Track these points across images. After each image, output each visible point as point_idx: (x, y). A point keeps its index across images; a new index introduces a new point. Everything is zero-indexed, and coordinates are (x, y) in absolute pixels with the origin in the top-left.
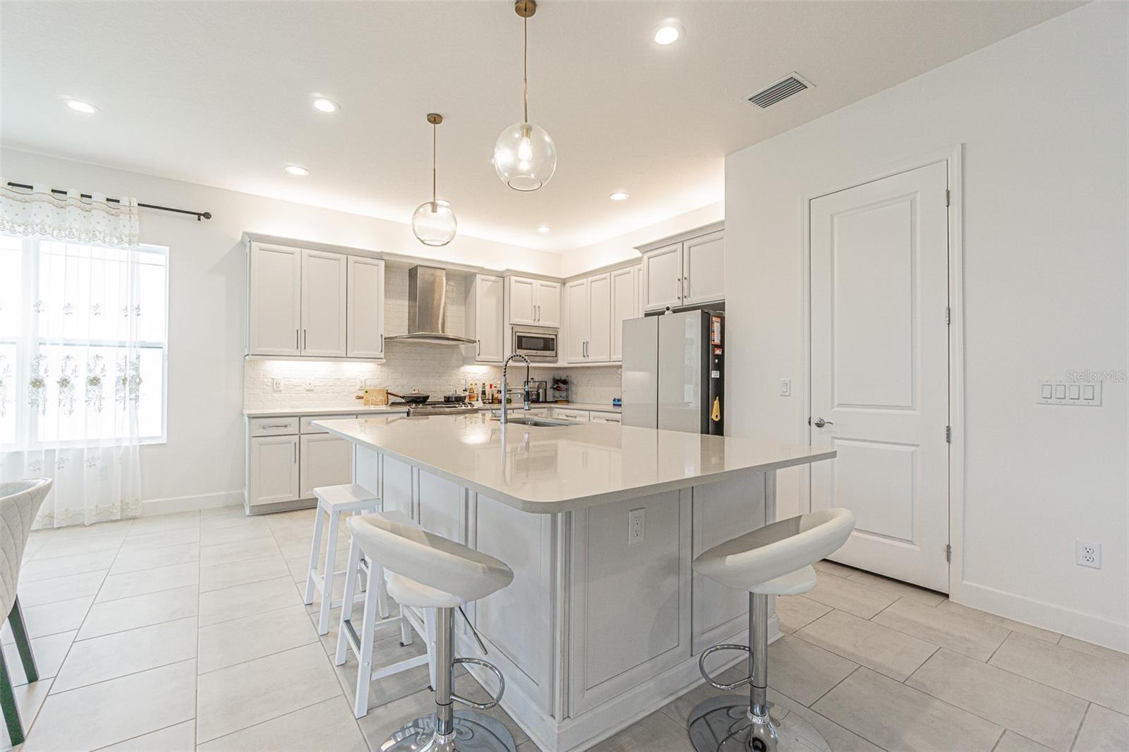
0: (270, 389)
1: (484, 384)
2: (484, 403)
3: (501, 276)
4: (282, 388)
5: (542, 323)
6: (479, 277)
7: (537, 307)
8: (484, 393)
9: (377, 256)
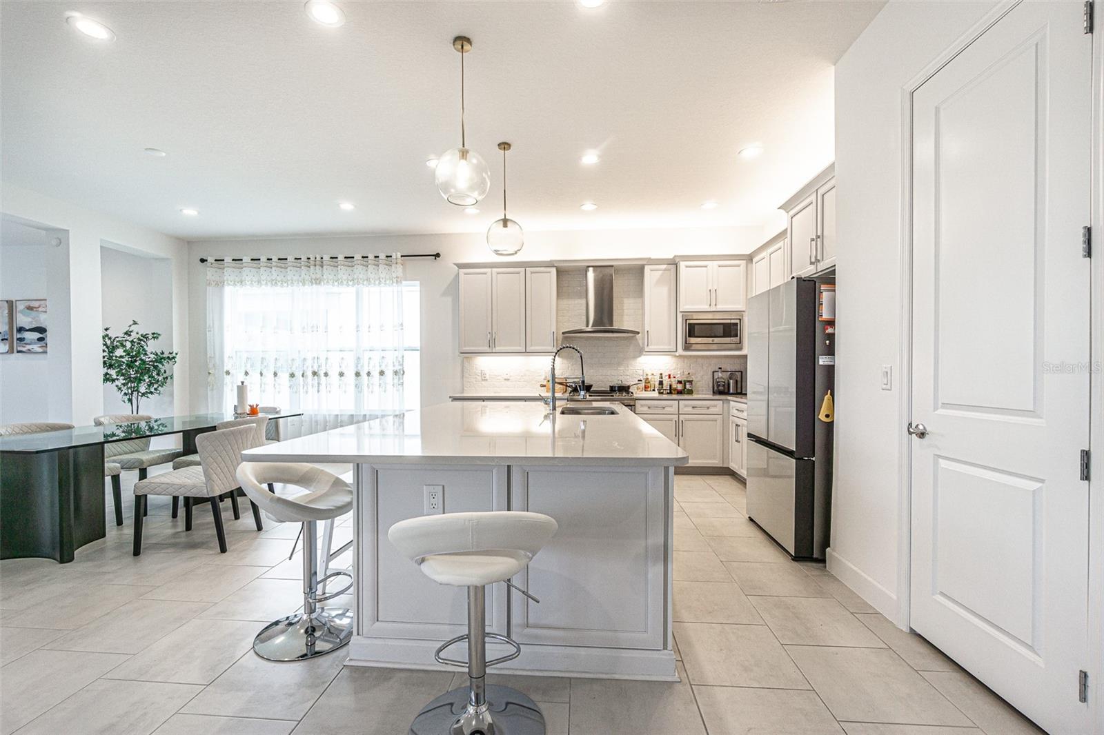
0: (479, 378)
1: (661, 374)
2: (659, 393)
3: (674, 263)
4: (487, 377)
5: (720, 307)
6: (647, 269)
7: (713, 291)
8: (661, 383)
9: (549, 264)
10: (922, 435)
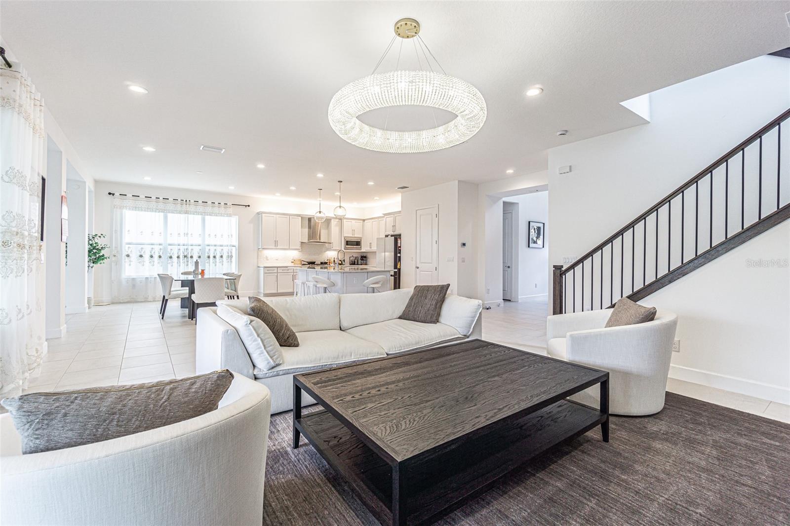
0: (265, 259)
1: (334, 258)
2: (335, 265)
3: (341, 219)
4: (269, 259)
5: (355, 236)
6: (332, 220)
7: (354, 230)
8: (335, 261)
9: (299, 215)
10: (418, 268)
